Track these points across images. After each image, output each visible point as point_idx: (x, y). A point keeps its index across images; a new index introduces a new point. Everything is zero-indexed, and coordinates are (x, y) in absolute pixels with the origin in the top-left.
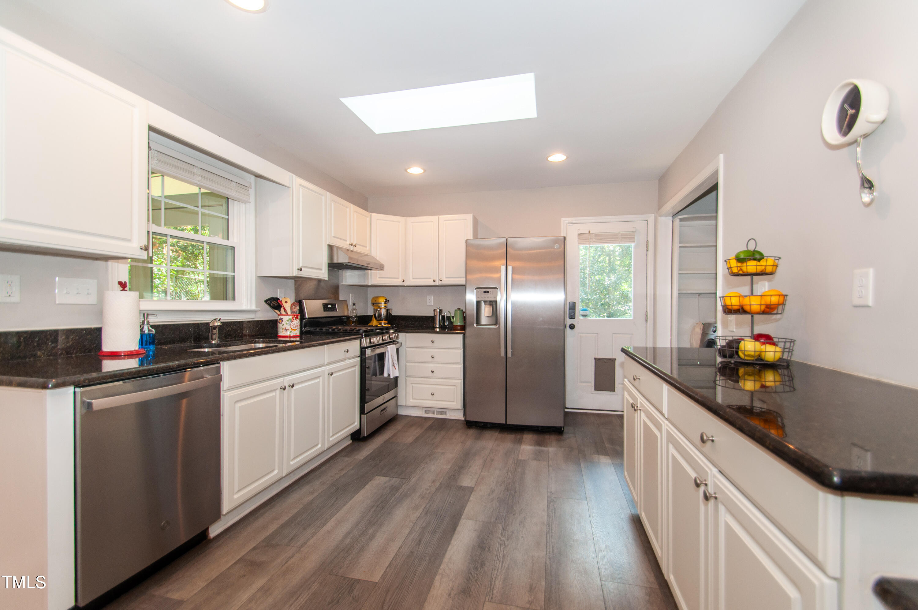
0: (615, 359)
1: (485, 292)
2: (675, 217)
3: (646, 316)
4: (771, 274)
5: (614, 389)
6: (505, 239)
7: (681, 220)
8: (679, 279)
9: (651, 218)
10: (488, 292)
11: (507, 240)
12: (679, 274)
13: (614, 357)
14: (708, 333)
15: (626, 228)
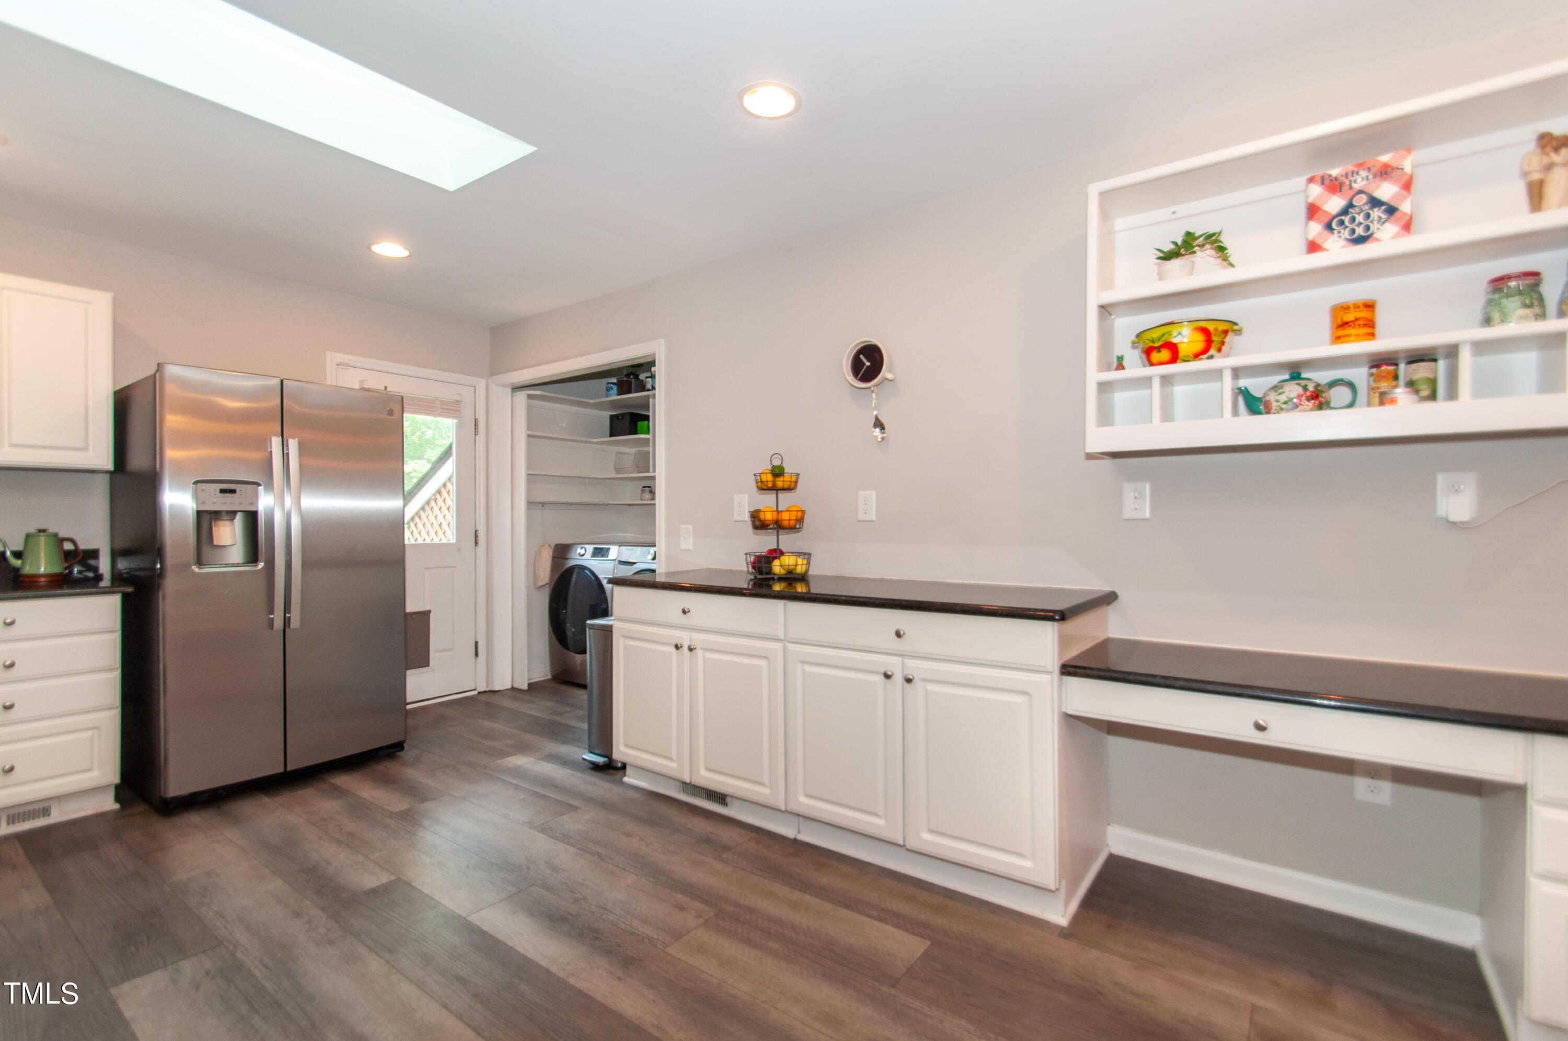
0: (430, 612)
1: (223, 491)
2: (515, 392)
3: (476, 537)
4: (793, 489)
5: (429, 663)
6: (278, 381)
7: (530, 397)
8: (528, 482)
9: (481, 384)
10: (233, 491)
11: (282, 382)
12: (529, 474)
13: (427, 608)
14: (567, 557)
15: (447, 393)
